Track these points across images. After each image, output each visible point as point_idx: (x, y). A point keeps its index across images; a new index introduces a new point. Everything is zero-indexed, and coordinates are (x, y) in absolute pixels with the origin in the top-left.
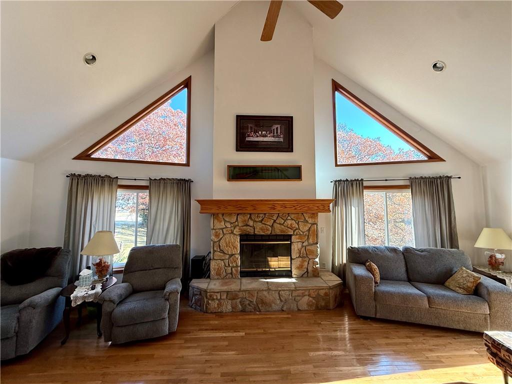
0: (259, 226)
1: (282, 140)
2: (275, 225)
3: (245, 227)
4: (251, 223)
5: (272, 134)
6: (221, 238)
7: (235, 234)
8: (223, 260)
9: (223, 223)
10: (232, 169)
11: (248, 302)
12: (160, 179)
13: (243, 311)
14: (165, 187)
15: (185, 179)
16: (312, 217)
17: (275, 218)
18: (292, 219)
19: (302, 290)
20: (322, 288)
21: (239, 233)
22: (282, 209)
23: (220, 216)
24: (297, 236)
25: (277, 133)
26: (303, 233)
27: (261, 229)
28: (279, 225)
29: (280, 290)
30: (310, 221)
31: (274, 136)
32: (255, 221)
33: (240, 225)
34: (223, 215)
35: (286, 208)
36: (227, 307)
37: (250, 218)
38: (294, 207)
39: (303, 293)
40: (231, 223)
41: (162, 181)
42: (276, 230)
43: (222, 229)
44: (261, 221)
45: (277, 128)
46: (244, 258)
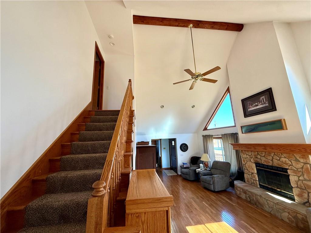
0: (263, 159)
1: (267, 105)
2: (274, 160)
3: (256, 159)
4: (259, 157)
5: (261, 103)
6: (246, 163)
7: (252, 162)
8: (249, 174)
9: (245, 155)
11: (252, 199)
13: (250, 202)
17: (272, 155)
18: (285, 157)
19: (283, 207)
20: (299, 213)
21: (254, 161)
22: (271, 149)
23: (244, 151)
24: (292, 171)
25: (263, 101)
26: (297, 169)
27: (265, 161)
28: (276, 161)
29: (268, 200)
31: (262, 104)
32: (261, 156)
33: (253, 157)
35: (273, 149)
36: (243, 196)
37: (258, 154)
38: (279, 148)
40: (249, 156)
42: (274, 163)
43: (246, 158)
44: (264, 156)
45: (263, 99)
46: (260, 177)
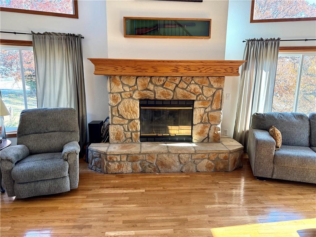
0: (160, 90)
2: (177, 89)
3: (145, 92)
4: (151, 87)
6: (120, 103)
7: (134, 99)
8: (122, 125)
9: (121, 86)
10: (128, 22)
11: (148, 164)
12: (44, 34)
13: (143, 172)
14: (51, 43)
15: (74, 35)
16: (217, 82)
17: (177, 82)
18: (196, 83)
19: (201, 153)
20: (222, 152)
21: (139, 98)
22: (186, 71)
23: (118, 78)
24: (200, 102)
26: (207, 98)
27: (163, 94)
28: (181, 90)
29: (180, 154)
30: (215, 85)
32: (156, 85)
33: (139, 89)
34: (120, 77)
35: (190, 70)
36: (127, 168)
37: (151, 81)
38: (199, 69)
39: (202, 157)
40: (130, 87)
41: (47, 36)
42: (178, 95)
43: (120, 93)
44: (162, 86)
46: (143, 124)
